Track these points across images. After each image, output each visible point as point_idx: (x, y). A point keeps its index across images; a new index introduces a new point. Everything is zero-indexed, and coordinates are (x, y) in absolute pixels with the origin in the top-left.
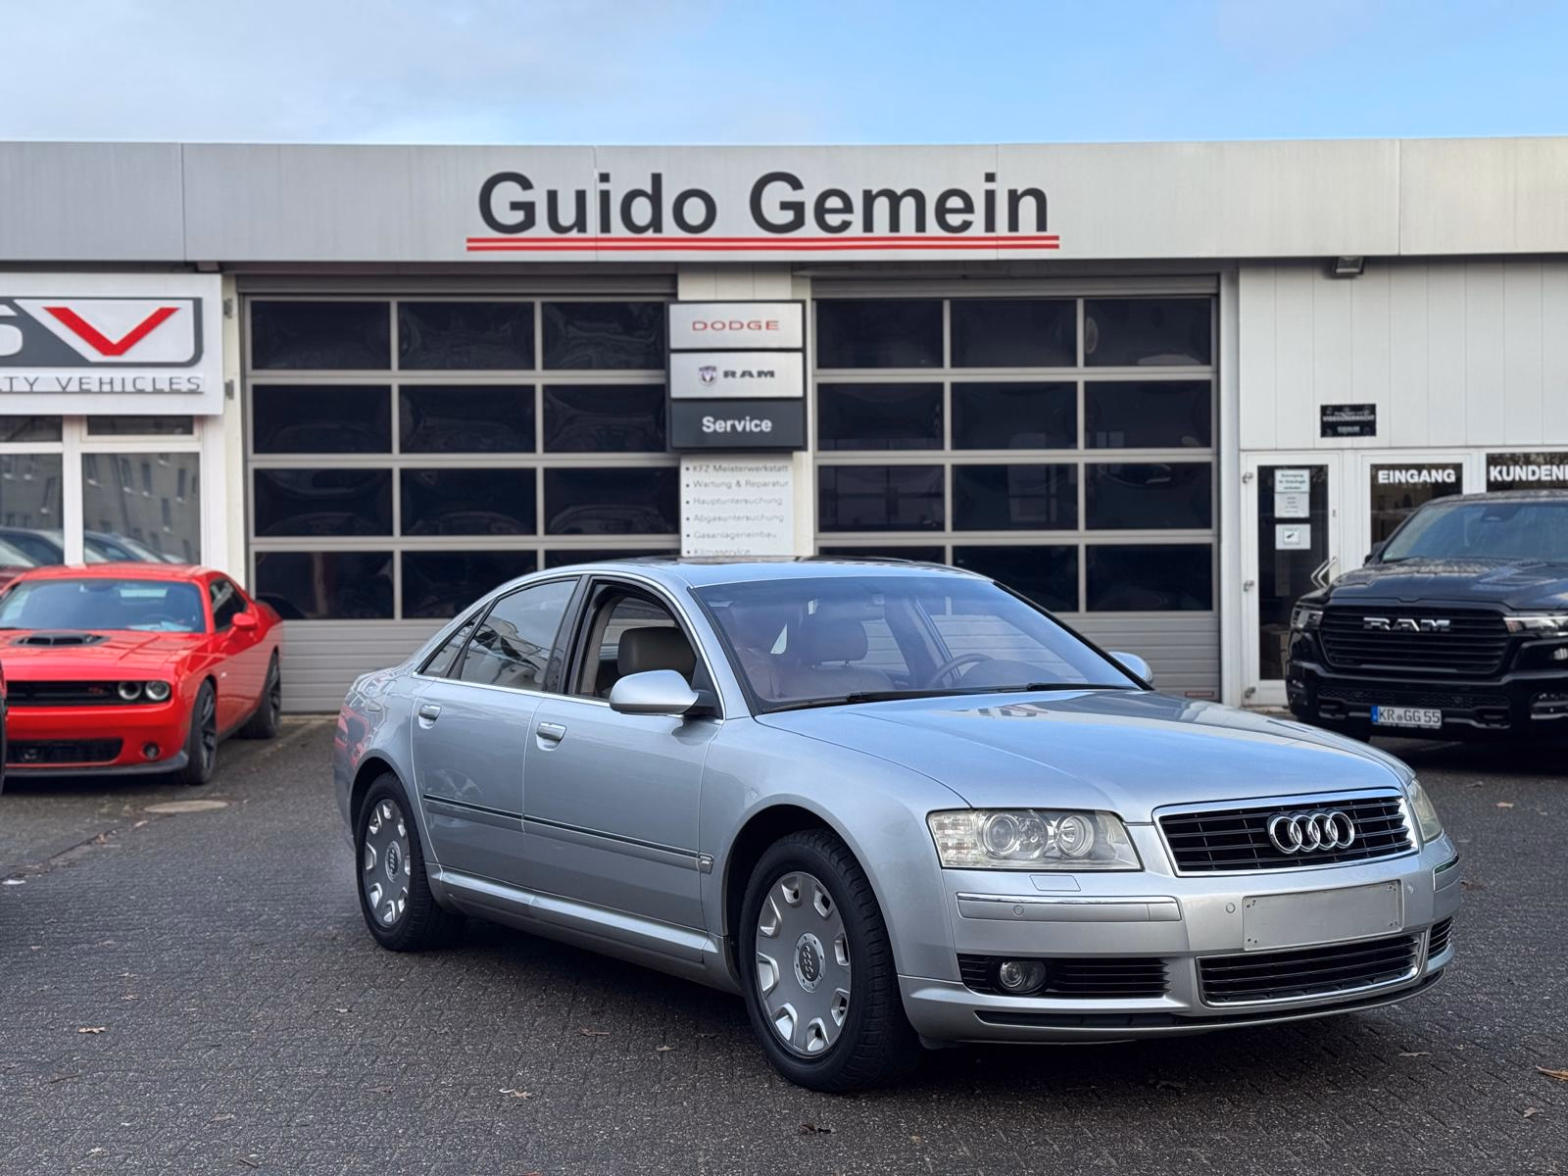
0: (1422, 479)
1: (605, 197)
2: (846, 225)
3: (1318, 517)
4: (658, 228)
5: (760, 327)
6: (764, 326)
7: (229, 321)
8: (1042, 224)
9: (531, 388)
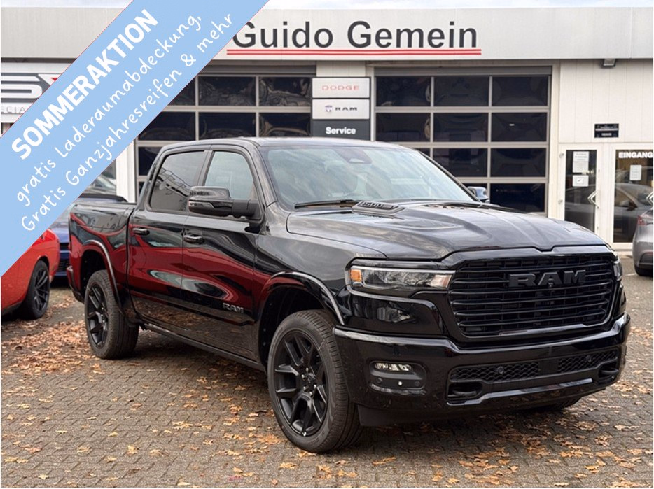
0: (638, 157)
1: (285, 31)
2: (388, 44)
3: (592, 172)
4: (308, 46)
5: (351, 89)
6: (353, 87)
8: (474, 45)
9: (254, 114)
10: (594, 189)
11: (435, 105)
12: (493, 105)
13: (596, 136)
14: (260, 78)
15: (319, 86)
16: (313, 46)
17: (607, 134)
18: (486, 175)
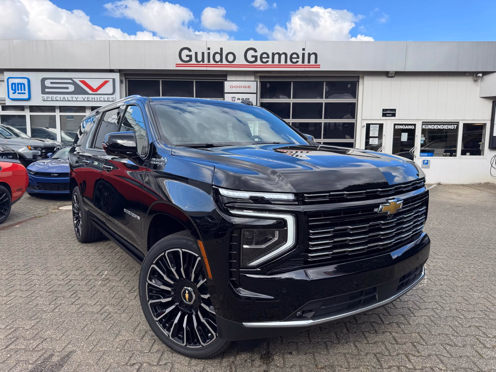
0: (406, 128)
1: (209, 54)
2: (267, 61)
3: (380, 136)
4: (222, 62)
6: (247, 87)
7: (123, 84)
8: (316, 62)
10: (381, 146)
11: (293, 98)
12: (325, 98)
13: (383, 116)
14: (196, 81)
15: (228, 86)
16: (225, 62)
17: (389, 115)
18: (321, 138)
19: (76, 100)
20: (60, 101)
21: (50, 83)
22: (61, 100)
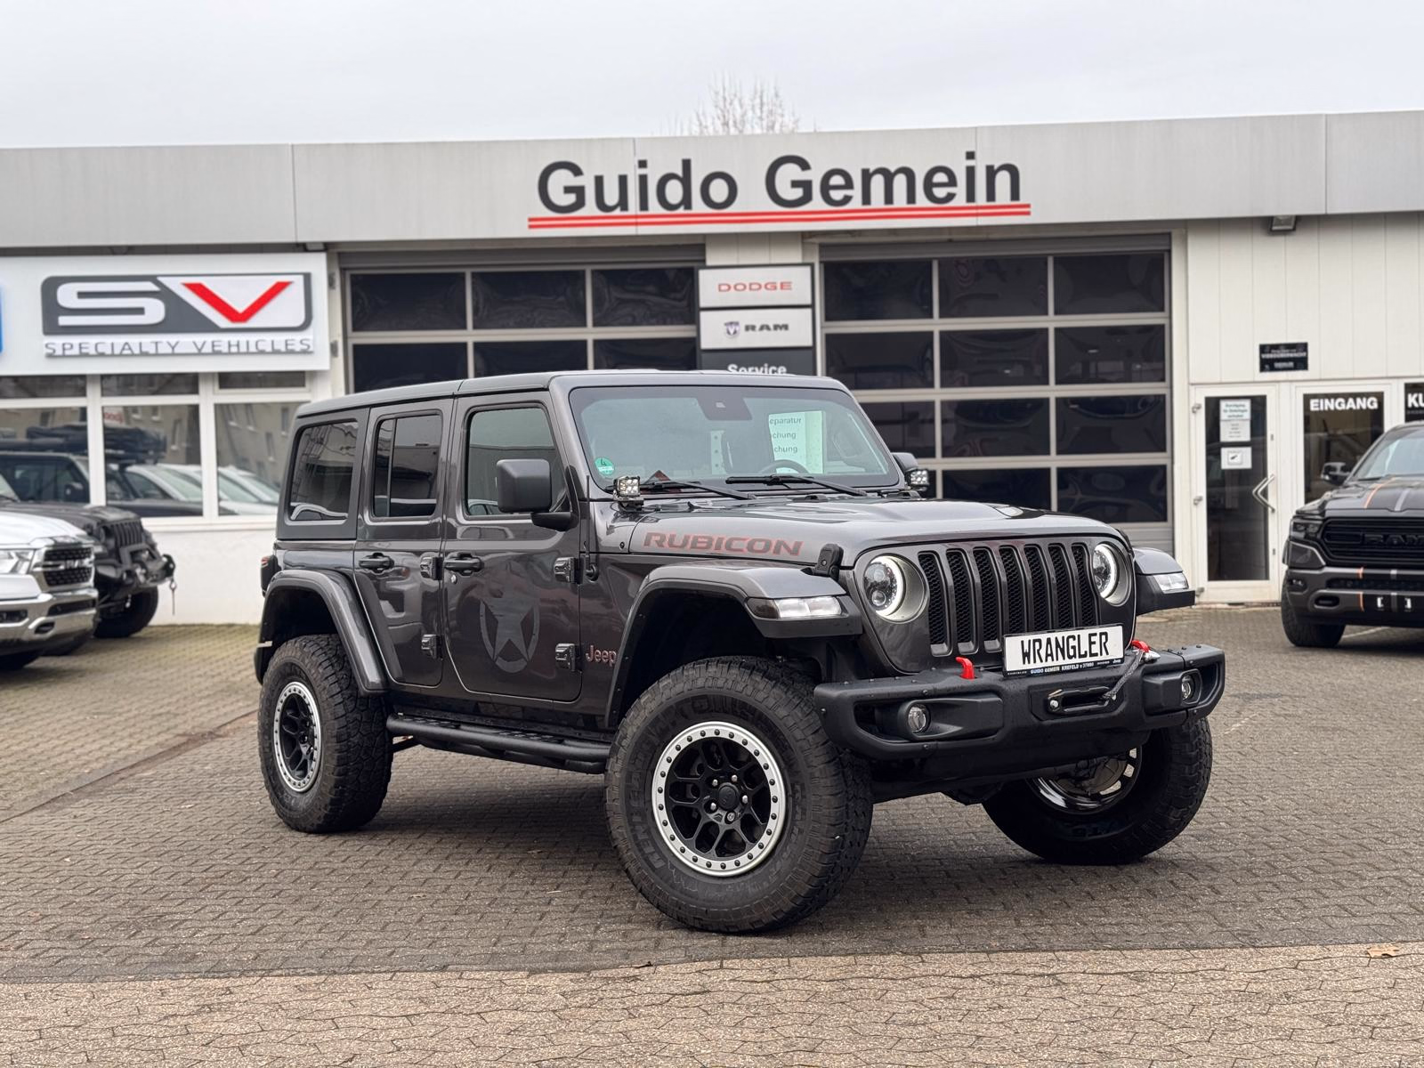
1: (643, 180)
2: (847, 199)
3: (1258, 441)
4: (688, 206)
5: (775, 288)
6: (779, 286)
7: (333, 292)
8: (1015, 194)
9: (584, 343)
10: (1265, 475)
11: (942, 315)
12: (1056, 313)
13: (1262, 369)
14: (593, 272)
15: (710, 286)
16: (698, 206)
17: (1285, 365)
18: (1047, 452)
19: (170, 351)
20: (113, 355)
21: (75, 296)
22: (117, 351)
